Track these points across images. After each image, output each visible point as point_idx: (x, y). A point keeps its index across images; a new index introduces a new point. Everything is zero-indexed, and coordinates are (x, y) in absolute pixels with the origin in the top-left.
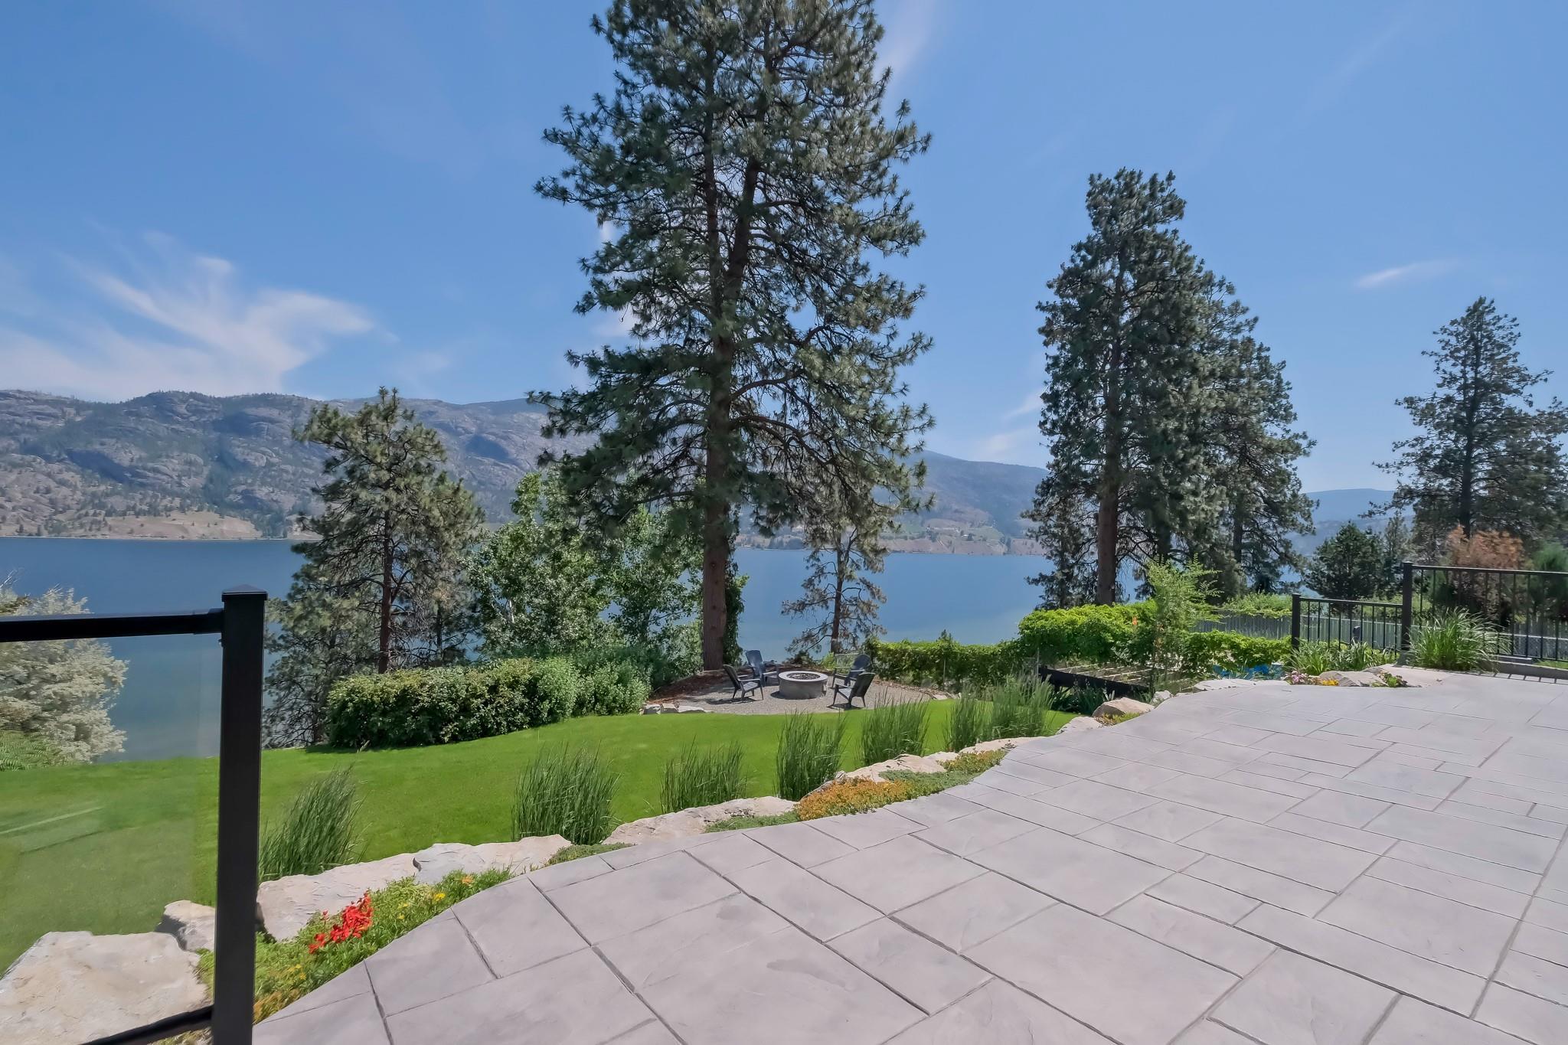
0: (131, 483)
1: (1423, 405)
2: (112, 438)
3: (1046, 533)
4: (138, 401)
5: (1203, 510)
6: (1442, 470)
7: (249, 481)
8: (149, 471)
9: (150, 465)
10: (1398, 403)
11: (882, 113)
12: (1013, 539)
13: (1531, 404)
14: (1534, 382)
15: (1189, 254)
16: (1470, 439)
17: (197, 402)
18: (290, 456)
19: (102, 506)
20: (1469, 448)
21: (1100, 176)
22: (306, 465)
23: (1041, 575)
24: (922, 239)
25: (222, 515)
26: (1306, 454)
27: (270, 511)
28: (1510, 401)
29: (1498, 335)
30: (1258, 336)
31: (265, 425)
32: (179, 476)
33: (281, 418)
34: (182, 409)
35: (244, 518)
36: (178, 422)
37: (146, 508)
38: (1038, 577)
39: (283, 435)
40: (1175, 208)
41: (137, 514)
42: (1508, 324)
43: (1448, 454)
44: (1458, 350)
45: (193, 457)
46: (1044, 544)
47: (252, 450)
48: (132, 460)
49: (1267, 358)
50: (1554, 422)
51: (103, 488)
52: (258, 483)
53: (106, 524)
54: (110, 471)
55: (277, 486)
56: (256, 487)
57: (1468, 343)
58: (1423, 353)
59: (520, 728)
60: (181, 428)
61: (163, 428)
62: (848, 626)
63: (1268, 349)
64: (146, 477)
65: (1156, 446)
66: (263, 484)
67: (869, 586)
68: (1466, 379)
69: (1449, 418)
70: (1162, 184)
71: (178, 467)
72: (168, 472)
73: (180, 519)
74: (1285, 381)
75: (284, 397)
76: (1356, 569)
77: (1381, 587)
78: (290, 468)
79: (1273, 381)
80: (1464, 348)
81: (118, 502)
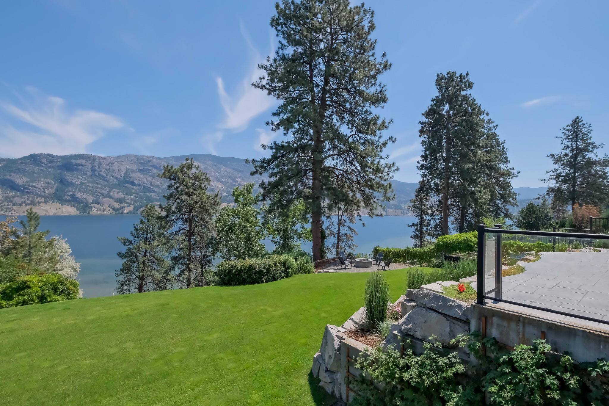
0: (23, 192)
1: (557, 157)
2: (15, 173)
3: (414, 207)
4: (25, 158)
5: (484, 198)
6: (565, 181)
7: (74, 190)
8: (31, 187)
9: (31, 184)
10: (548, 156)
11: (375, 56)
12: (388, 209)
13: (597, 156)
14: (598, 148)
15: (475, 103)
16: (575, 170)
17: (51, 158)
18: (91, 180)
19: (11, 202)
20: (575, 173)
21: (441, 74)
22: (97, 183)
23: (413, 223)
24: (387, 101)
25: (62, 205)
26: (517, 176)
27: (82, 202)
28: (589, 155)
29: (584, 130)
30: (497, 132)
31: (80, 167)
32: (44, 189)
33: (86, 164)
34: (44, 161)
35: (72, 206)
36: (43, 166)
37: (30, 202)
38: (412, 224)
39: (87, 171)
40: (470, 86)
41: (26, 205)
42: (588, 126)
43: (567, 175)
44: (569, 136)
45: (49, 181)
46: (414, 211)
47: (75, 177)
48: (23, 182)
49: (498, 139)
50: (606, 163)
51: (11, 194)
52: (77, 191)
53: (13, 209)
54: (14, 187)
55: (85, 192)
56: (76, 193)
57: (573, 133)
58: (556, 137)
59: (283, 278)
60: (44, 169)
61: (36, 169)
62: (342, 244)
63: (499, 136)
64: (29, 189)
65: (464, 175)
66: (80, 191)
67: (350, 229)
68: (573, 147)
69: (567, 162)
70: (464, 76)
71: (43, 185)
72: (40, 187)
73: (44, 206)
74: (505, 148)
75: (87, 155)
76: (534, 219)
77: (543, 225)
78: (91, 185)
79: (501, 148)
80: (571, 135)
81: (18, 200)
